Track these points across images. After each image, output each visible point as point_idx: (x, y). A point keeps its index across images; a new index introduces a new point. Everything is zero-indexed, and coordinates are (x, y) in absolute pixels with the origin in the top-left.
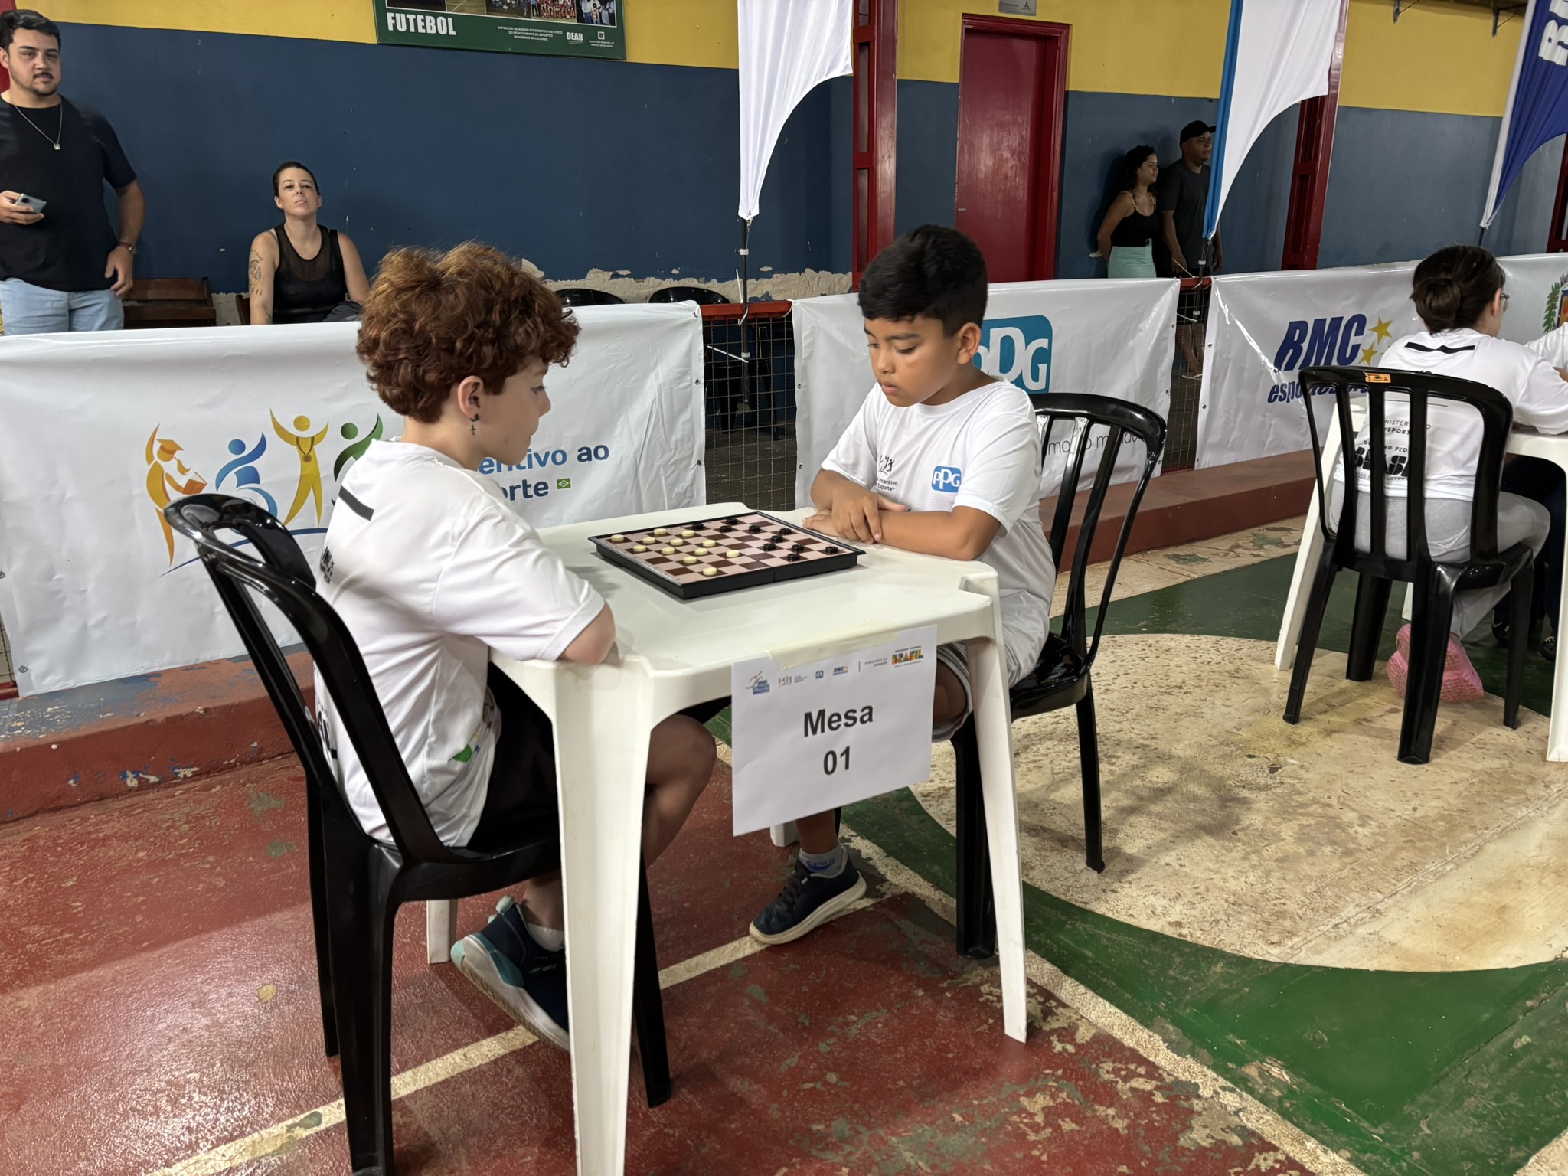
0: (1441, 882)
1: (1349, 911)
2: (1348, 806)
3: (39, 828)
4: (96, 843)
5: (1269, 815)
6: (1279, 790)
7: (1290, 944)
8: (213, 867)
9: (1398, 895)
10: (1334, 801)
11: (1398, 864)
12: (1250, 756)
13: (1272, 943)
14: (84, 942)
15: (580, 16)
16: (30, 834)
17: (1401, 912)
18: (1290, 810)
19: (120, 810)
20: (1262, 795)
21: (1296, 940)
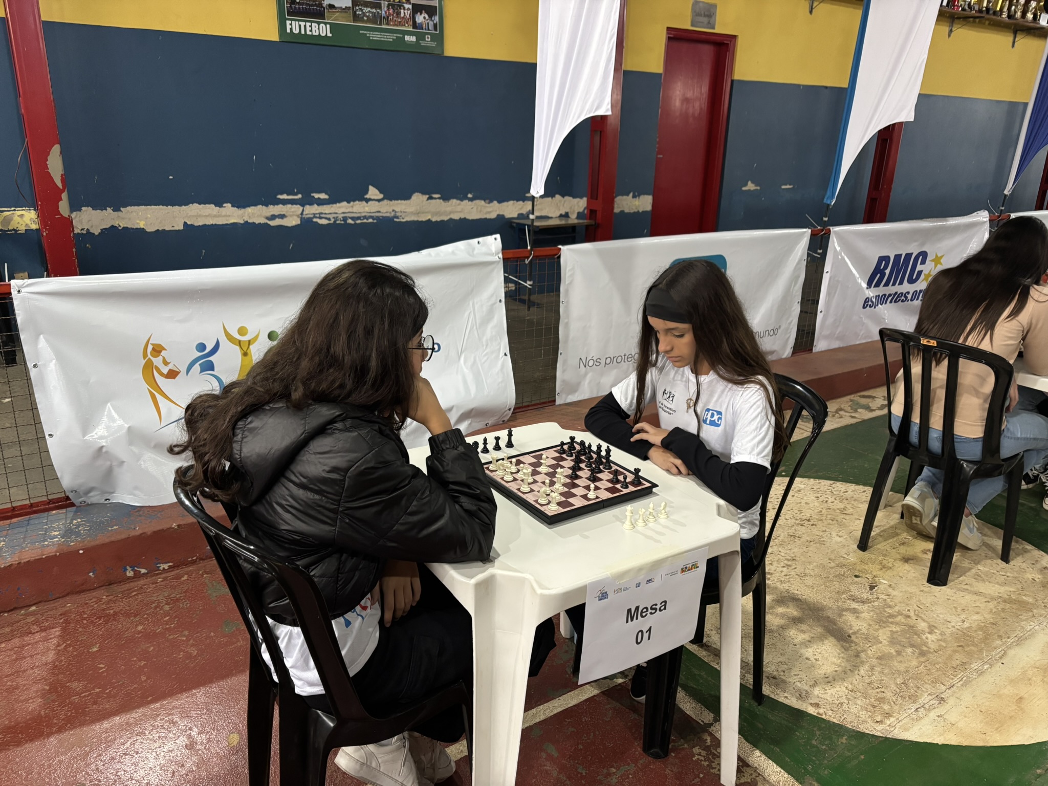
0: (981, 678)
1: (925, 699)
2: (921, 617)
3: (69, 604)
4: (109, 618)
5: (871, 623)
6: (876, 604)
7: (888, 722)
8: (188, 640)
9: (955, 687)
10: (912, 614)
11: (954, 664)
12: (856, 576)
13: (877, 722)
14: (109, 696)
15: (415, 25)
16: (64, 609)
17: (958, 701)
18: (884, 619)
19: (122, 592)
20: (865, 607)
21: (892, 719)
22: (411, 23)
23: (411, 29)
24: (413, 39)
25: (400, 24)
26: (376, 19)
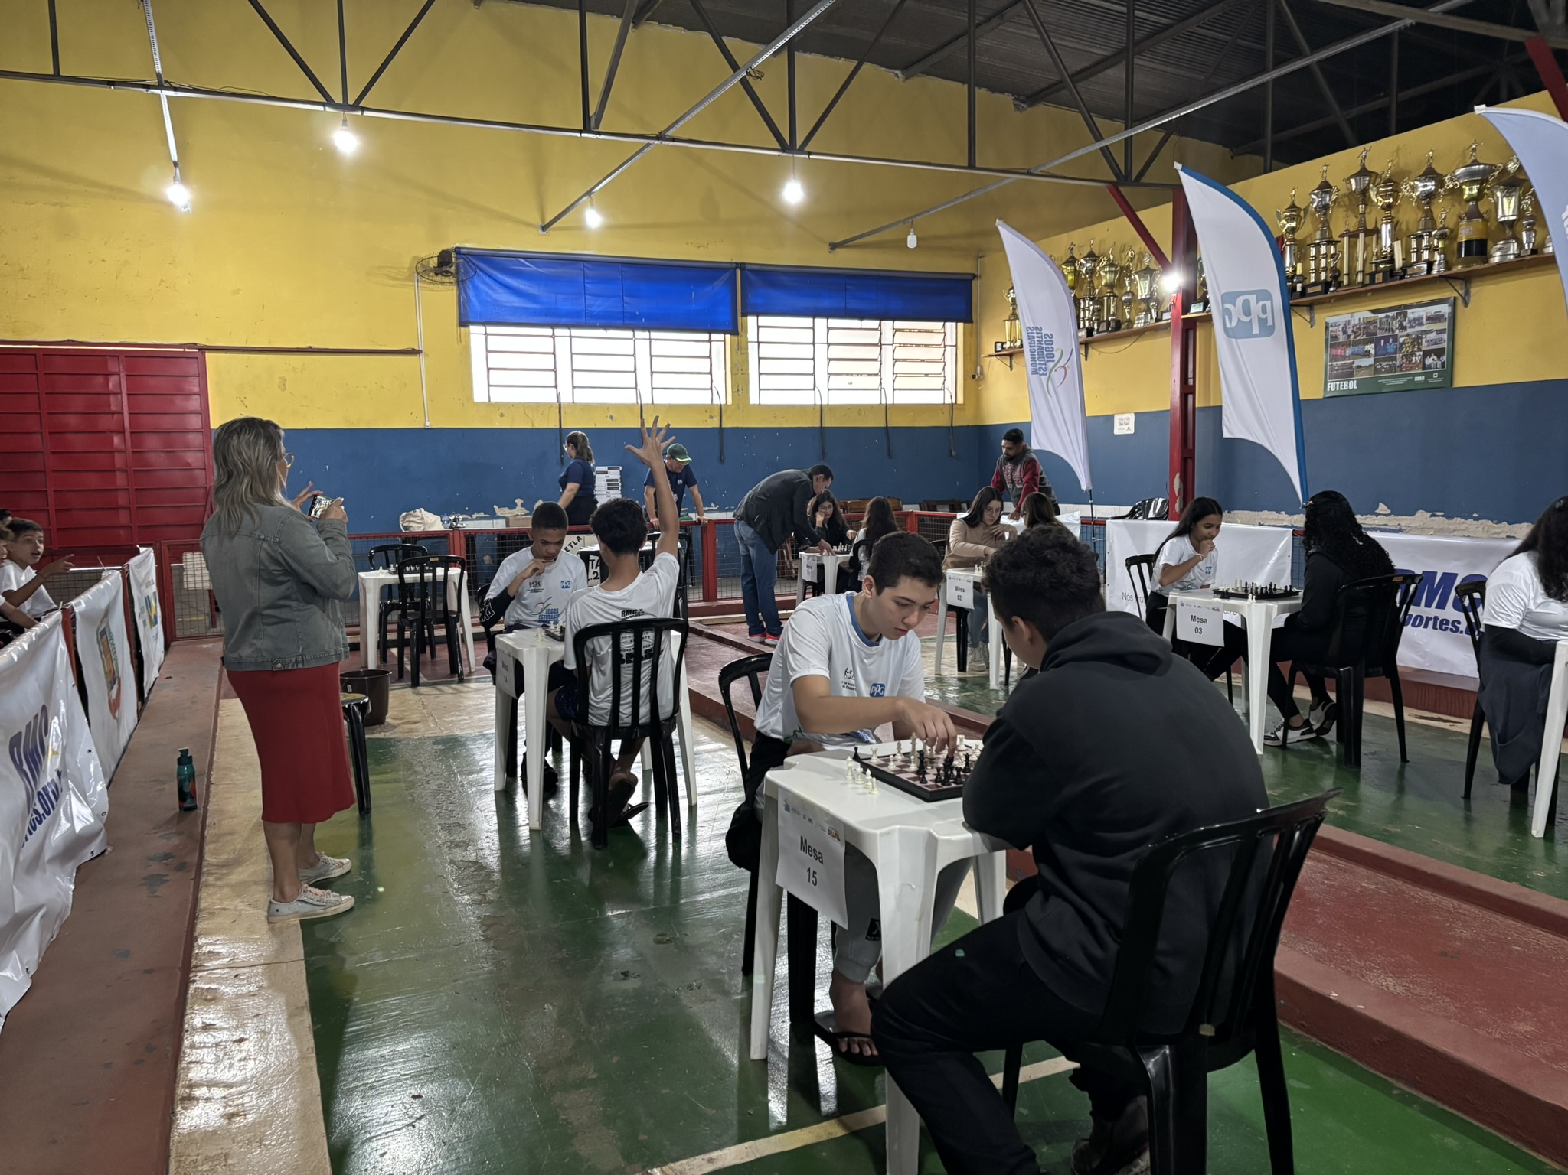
22: (1421, 366)
23: (1420, 371)
24: (1422, 378)
25: (1411, 369)
26: (1392, 369)
